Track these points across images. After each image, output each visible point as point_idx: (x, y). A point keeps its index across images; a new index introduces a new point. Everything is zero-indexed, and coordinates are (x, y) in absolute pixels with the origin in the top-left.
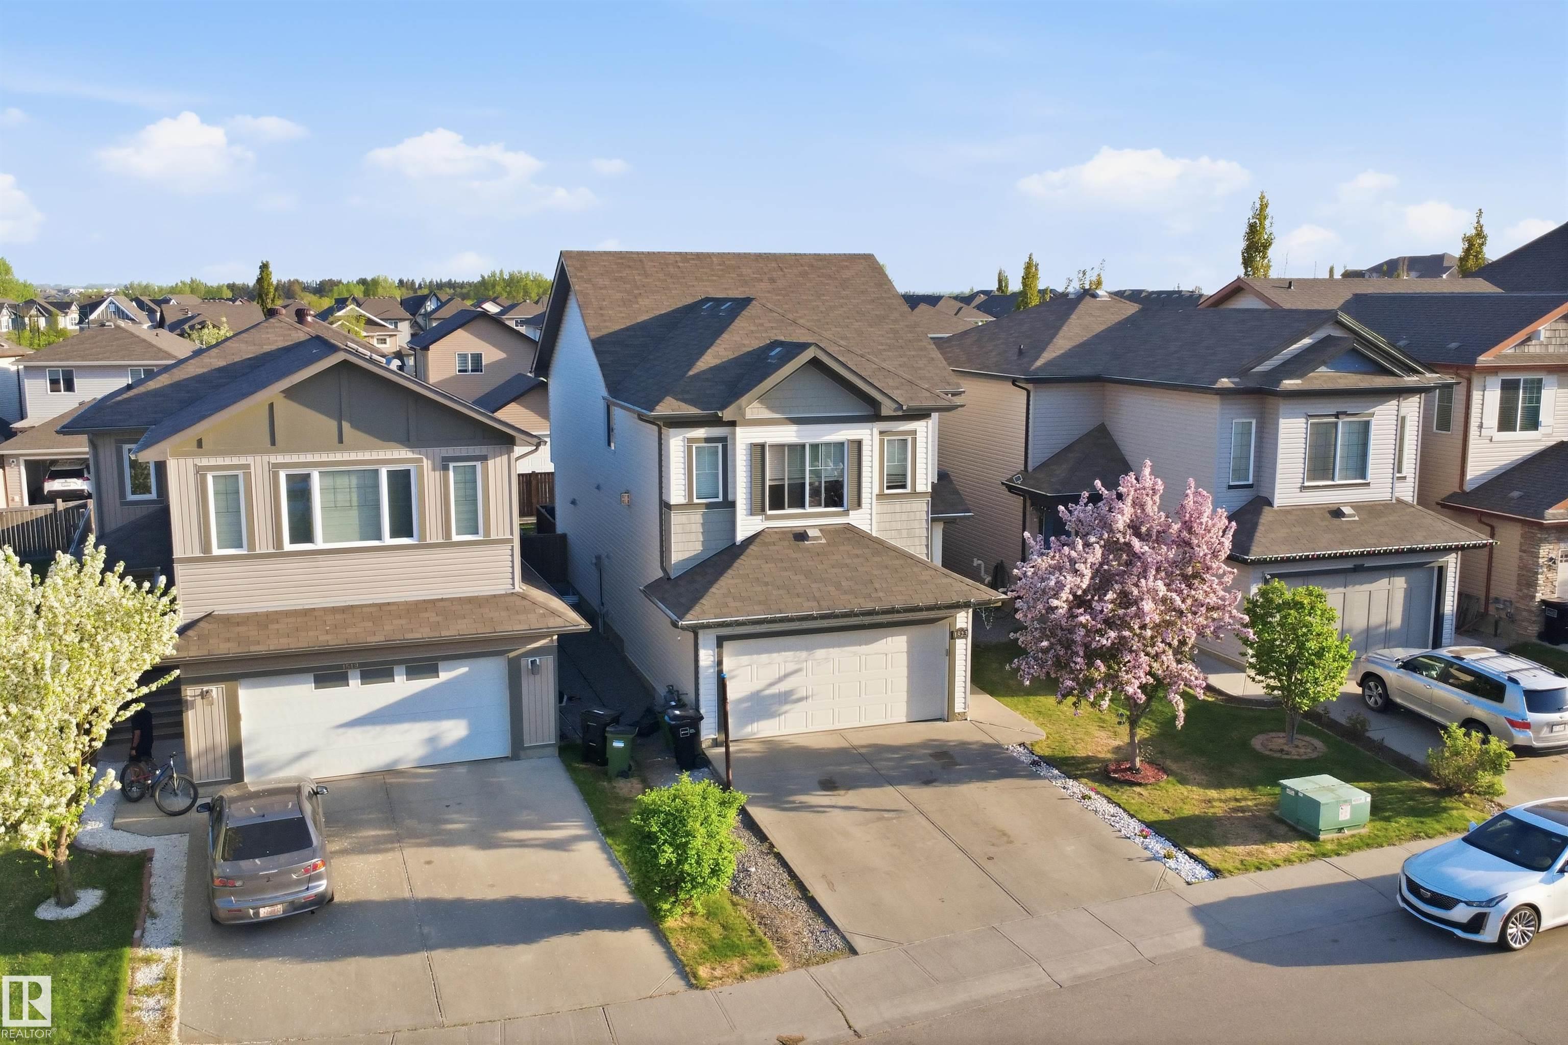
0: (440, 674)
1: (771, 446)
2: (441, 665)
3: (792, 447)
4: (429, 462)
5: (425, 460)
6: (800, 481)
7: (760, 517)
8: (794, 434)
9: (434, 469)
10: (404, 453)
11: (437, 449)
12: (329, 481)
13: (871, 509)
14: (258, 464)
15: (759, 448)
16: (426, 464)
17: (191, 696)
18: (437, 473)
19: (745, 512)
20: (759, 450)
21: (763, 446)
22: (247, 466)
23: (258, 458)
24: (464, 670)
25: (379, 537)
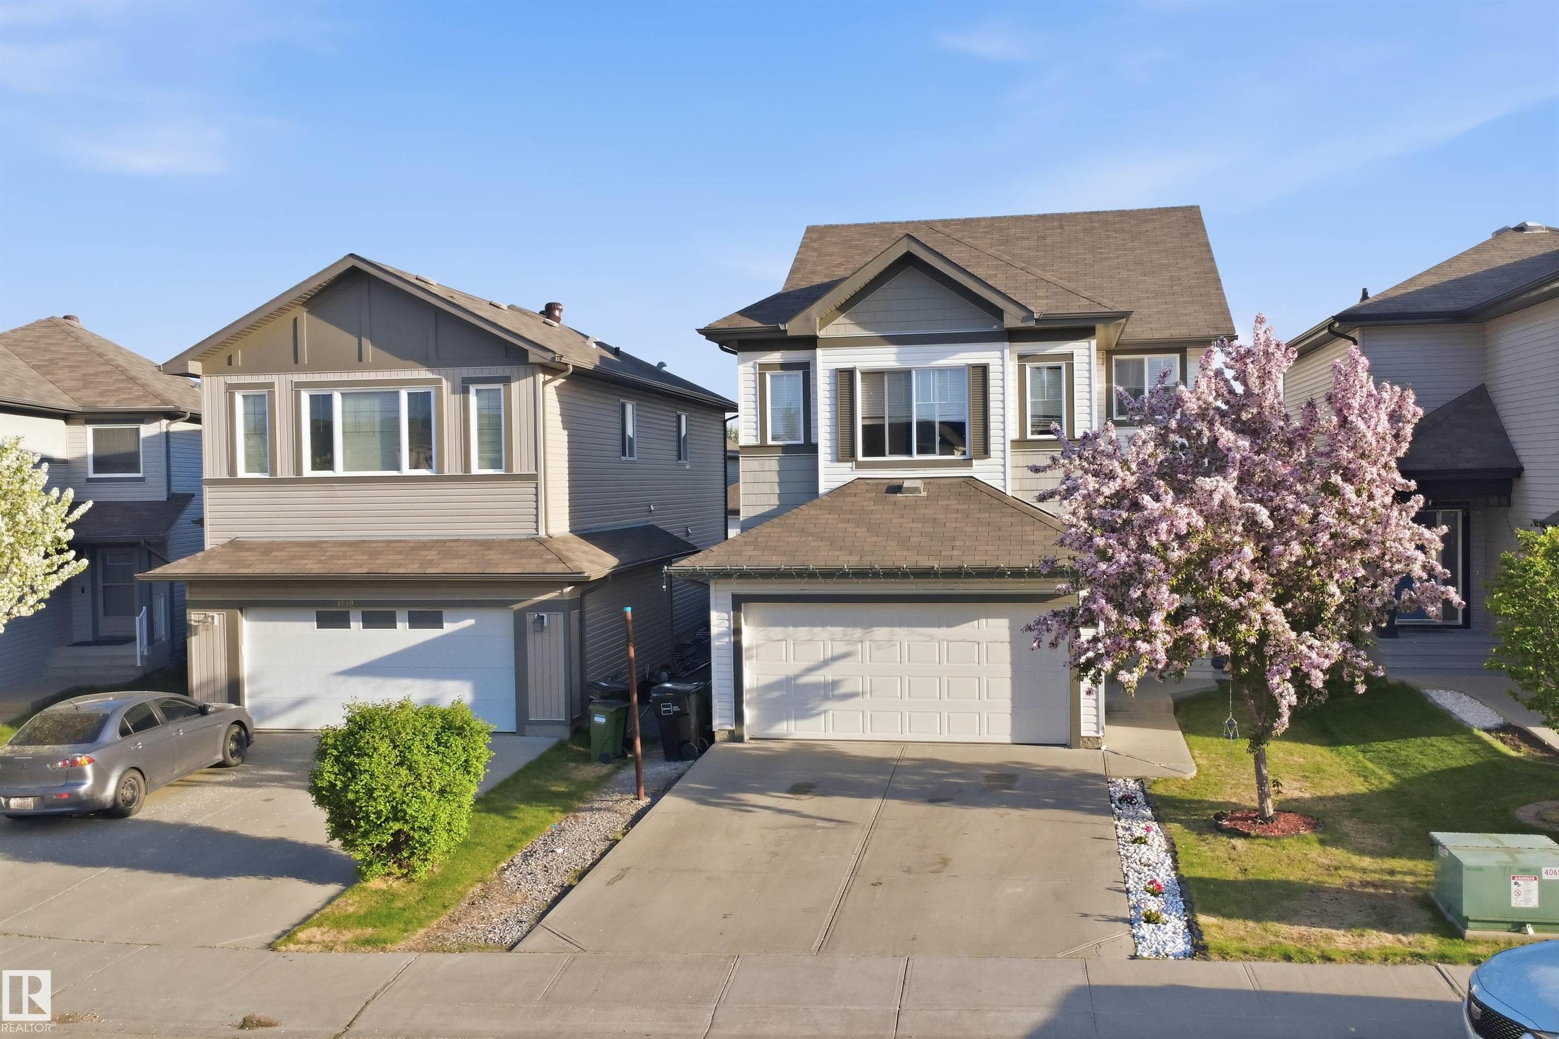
0: (445, 624)
1: (866, 374)
2: (446, 613)
3: (894, 373)
4: (449, 384)
5: (444, 381)
6: (904, 420)
7: (850, 464)
8: (893, 357)
9: (454, 392)
10: (424, 374)
11: (457, 370)
12: (350, 402)
13: (1004, 458)
14: (281, 383)
15: (847, 375)
16: (446, 385)
17: (195, 621)
18: (457, 396)
19: (829, 457)
20: (846, 377)
21: (851, 373)
22: (271, 385)
23: (283, 377)
24: (470, 622)
25: (398, 467)
